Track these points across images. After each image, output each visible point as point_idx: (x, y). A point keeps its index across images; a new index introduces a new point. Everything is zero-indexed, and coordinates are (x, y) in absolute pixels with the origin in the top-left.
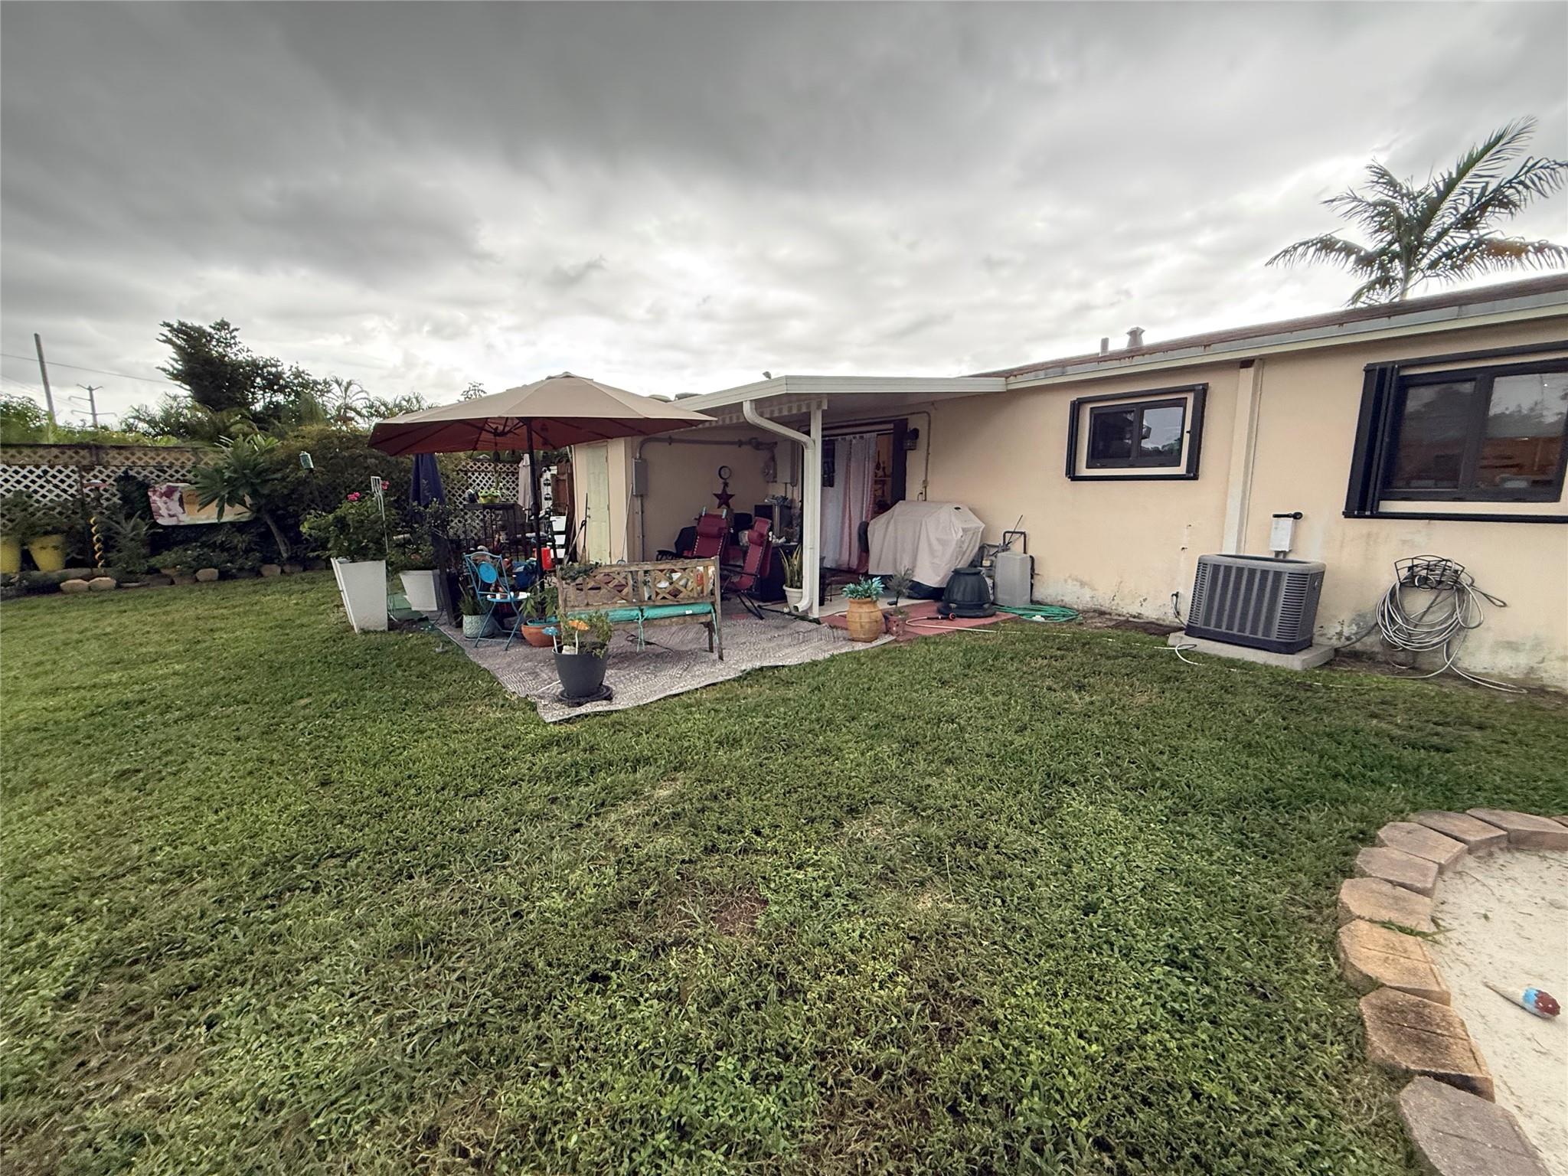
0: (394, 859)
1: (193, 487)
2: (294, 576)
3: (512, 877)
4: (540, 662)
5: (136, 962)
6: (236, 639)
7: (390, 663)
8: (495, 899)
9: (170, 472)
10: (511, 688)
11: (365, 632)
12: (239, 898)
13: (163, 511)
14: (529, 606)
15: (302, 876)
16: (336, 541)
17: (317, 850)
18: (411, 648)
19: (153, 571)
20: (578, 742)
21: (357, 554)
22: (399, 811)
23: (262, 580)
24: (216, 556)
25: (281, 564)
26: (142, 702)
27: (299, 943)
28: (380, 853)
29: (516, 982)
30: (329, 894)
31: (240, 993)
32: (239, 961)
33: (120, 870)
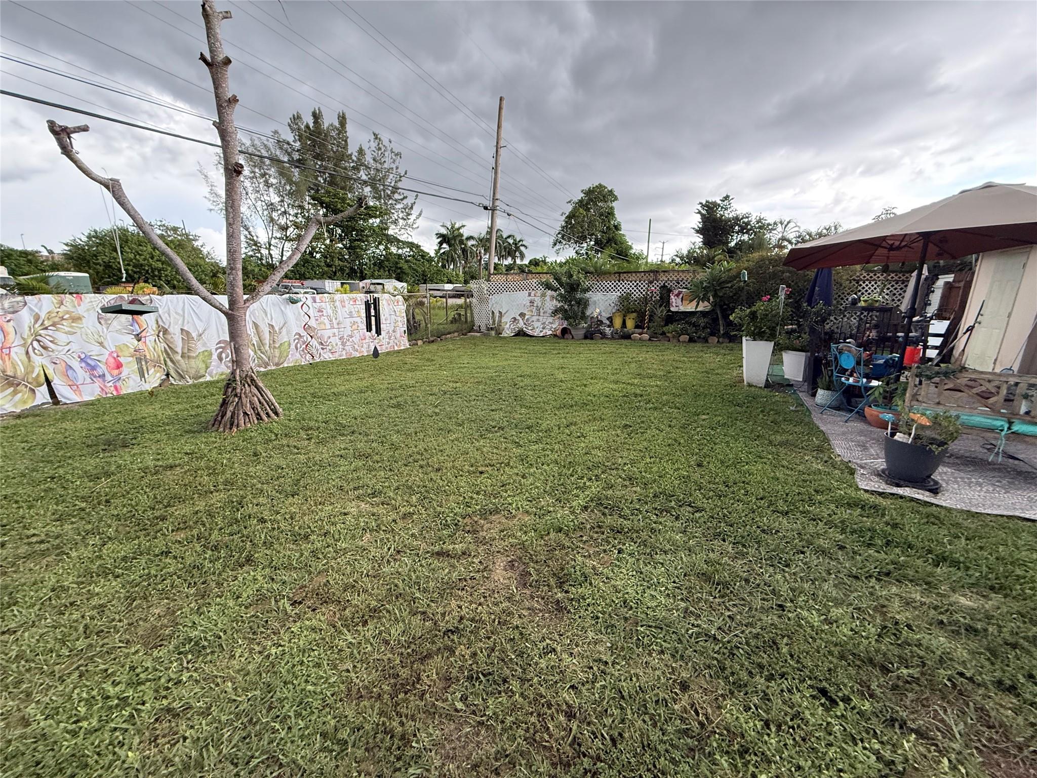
0: (719, 525)
1: (689, 291)
2: (724, 344)
3: (787, 580)
4: (874, 439)
5: (606, 508)
6: (685, 375)
7: (757, 408)
8: (770, 586)
9: (681, 283)
10: (838, 451)
11: (750, 385)
12: (646, 503)
13: (674, 304)
14: (877, 393)
15: (674, 508)
16: (747, 326)
17: (684, 498)
18: (774, 403)
19: (663, 333)
20: (883, 515)
21: (758, 336)
22: (730, 499)
23: (707, 345)
24: (691, 329)
25: (719, 337)
26: (641, 396)
27: (661, 539)
28: (713, 518)
29: (763, 647)
30: (682, 524)
31: (634, 547)
32: (637, 532)
33: (613, 467)
